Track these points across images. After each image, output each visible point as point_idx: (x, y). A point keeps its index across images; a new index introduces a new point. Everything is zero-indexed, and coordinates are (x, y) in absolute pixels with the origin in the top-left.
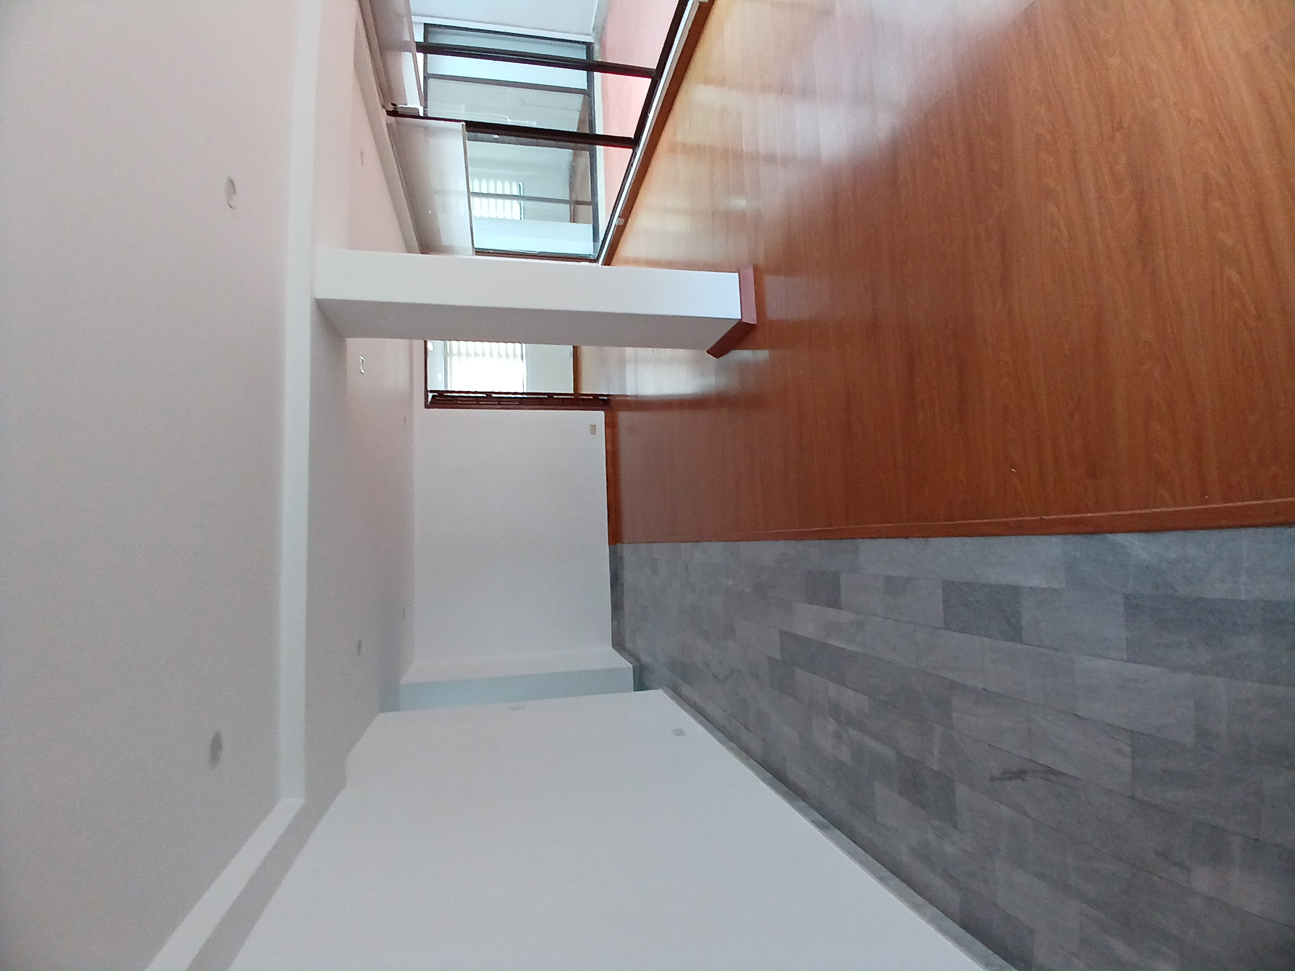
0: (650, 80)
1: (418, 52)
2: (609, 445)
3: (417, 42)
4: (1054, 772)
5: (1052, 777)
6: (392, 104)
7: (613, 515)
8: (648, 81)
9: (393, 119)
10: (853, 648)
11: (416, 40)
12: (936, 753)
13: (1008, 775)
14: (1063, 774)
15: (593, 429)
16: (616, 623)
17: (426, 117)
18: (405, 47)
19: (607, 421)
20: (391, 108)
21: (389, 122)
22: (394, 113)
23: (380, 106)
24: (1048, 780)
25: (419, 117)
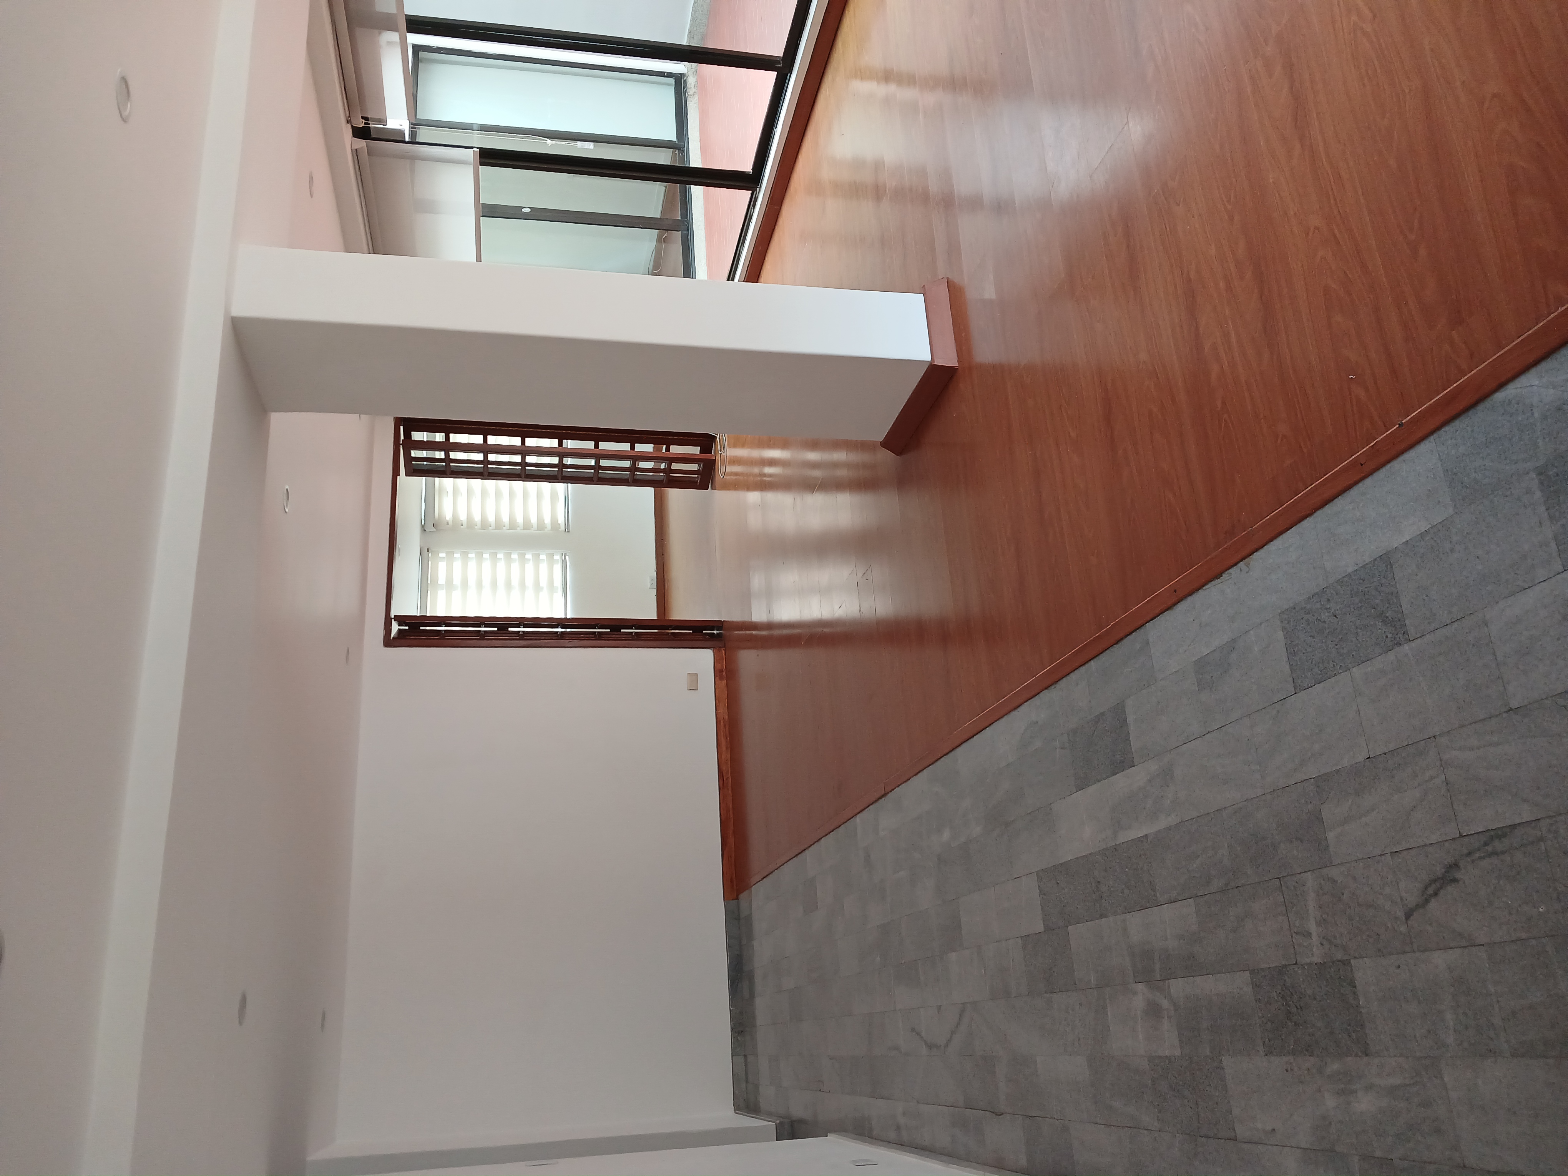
0: (774, 74)
1: (408, 32)
2: (723, 711)
3: (406, 15)
4: (1499, 834)
5: (1498, 845)
6: (363, 118)
7: (731, 840)
8: (770, 77)
9: (361, 144)
10: (1163, 823)
11: (406, 13)
12: (1313, 927)
13: (1430, 891)
14: (1513, 827)
15: (693, 683)
16: (741, 1059)
17: (413, 142)
18: (386, 23)
19: (719, 666)
20: (361, 124)
21: (355, 147)
22: (363, 133)
23: (343, 120)
24: (1495, 853)
25: (404, 142)
